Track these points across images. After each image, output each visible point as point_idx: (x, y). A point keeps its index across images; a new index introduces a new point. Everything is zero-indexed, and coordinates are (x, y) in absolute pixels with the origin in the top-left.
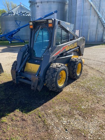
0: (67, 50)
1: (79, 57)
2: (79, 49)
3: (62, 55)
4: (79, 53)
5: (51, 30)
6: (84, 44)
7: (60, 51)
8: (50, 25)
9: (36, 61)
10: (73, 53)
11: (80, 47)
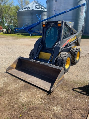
0: (70, 42)
1: (77, 47)
2: (77, 41)
3: (66, 46)
4: (77, 44)
5: (60, 29)
6: (81, 37)
7: (66, 43)
8: (59, 25)
9: (48, 51)
10: (73, 44)
11: (78, 39)
